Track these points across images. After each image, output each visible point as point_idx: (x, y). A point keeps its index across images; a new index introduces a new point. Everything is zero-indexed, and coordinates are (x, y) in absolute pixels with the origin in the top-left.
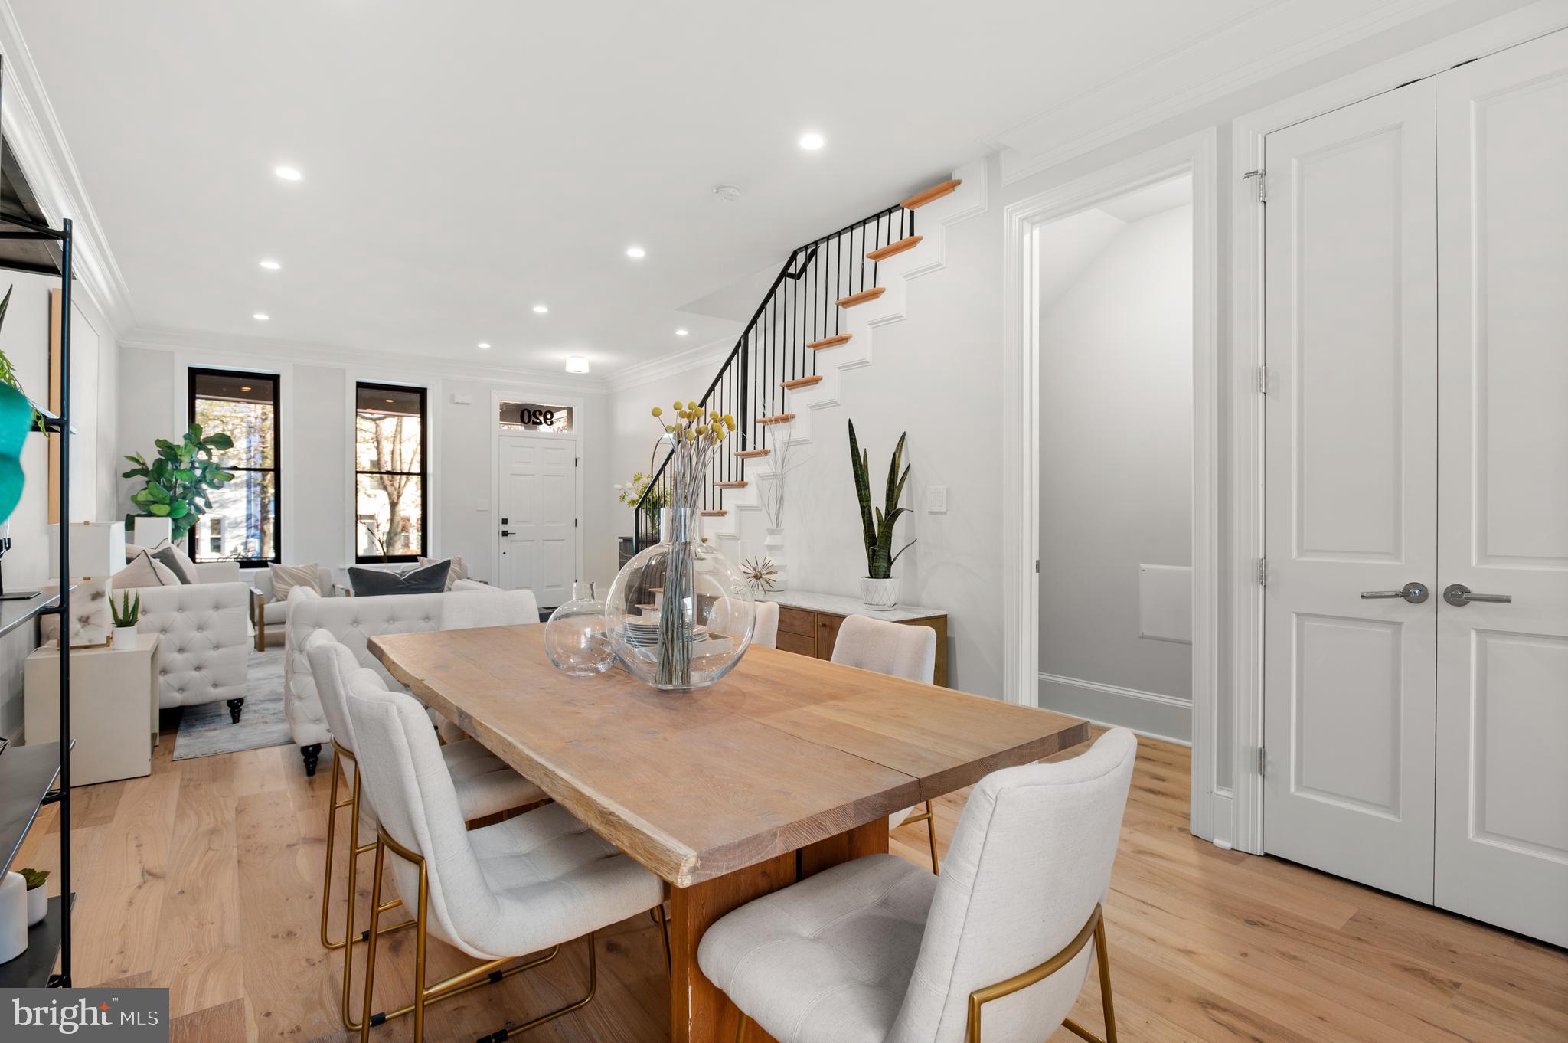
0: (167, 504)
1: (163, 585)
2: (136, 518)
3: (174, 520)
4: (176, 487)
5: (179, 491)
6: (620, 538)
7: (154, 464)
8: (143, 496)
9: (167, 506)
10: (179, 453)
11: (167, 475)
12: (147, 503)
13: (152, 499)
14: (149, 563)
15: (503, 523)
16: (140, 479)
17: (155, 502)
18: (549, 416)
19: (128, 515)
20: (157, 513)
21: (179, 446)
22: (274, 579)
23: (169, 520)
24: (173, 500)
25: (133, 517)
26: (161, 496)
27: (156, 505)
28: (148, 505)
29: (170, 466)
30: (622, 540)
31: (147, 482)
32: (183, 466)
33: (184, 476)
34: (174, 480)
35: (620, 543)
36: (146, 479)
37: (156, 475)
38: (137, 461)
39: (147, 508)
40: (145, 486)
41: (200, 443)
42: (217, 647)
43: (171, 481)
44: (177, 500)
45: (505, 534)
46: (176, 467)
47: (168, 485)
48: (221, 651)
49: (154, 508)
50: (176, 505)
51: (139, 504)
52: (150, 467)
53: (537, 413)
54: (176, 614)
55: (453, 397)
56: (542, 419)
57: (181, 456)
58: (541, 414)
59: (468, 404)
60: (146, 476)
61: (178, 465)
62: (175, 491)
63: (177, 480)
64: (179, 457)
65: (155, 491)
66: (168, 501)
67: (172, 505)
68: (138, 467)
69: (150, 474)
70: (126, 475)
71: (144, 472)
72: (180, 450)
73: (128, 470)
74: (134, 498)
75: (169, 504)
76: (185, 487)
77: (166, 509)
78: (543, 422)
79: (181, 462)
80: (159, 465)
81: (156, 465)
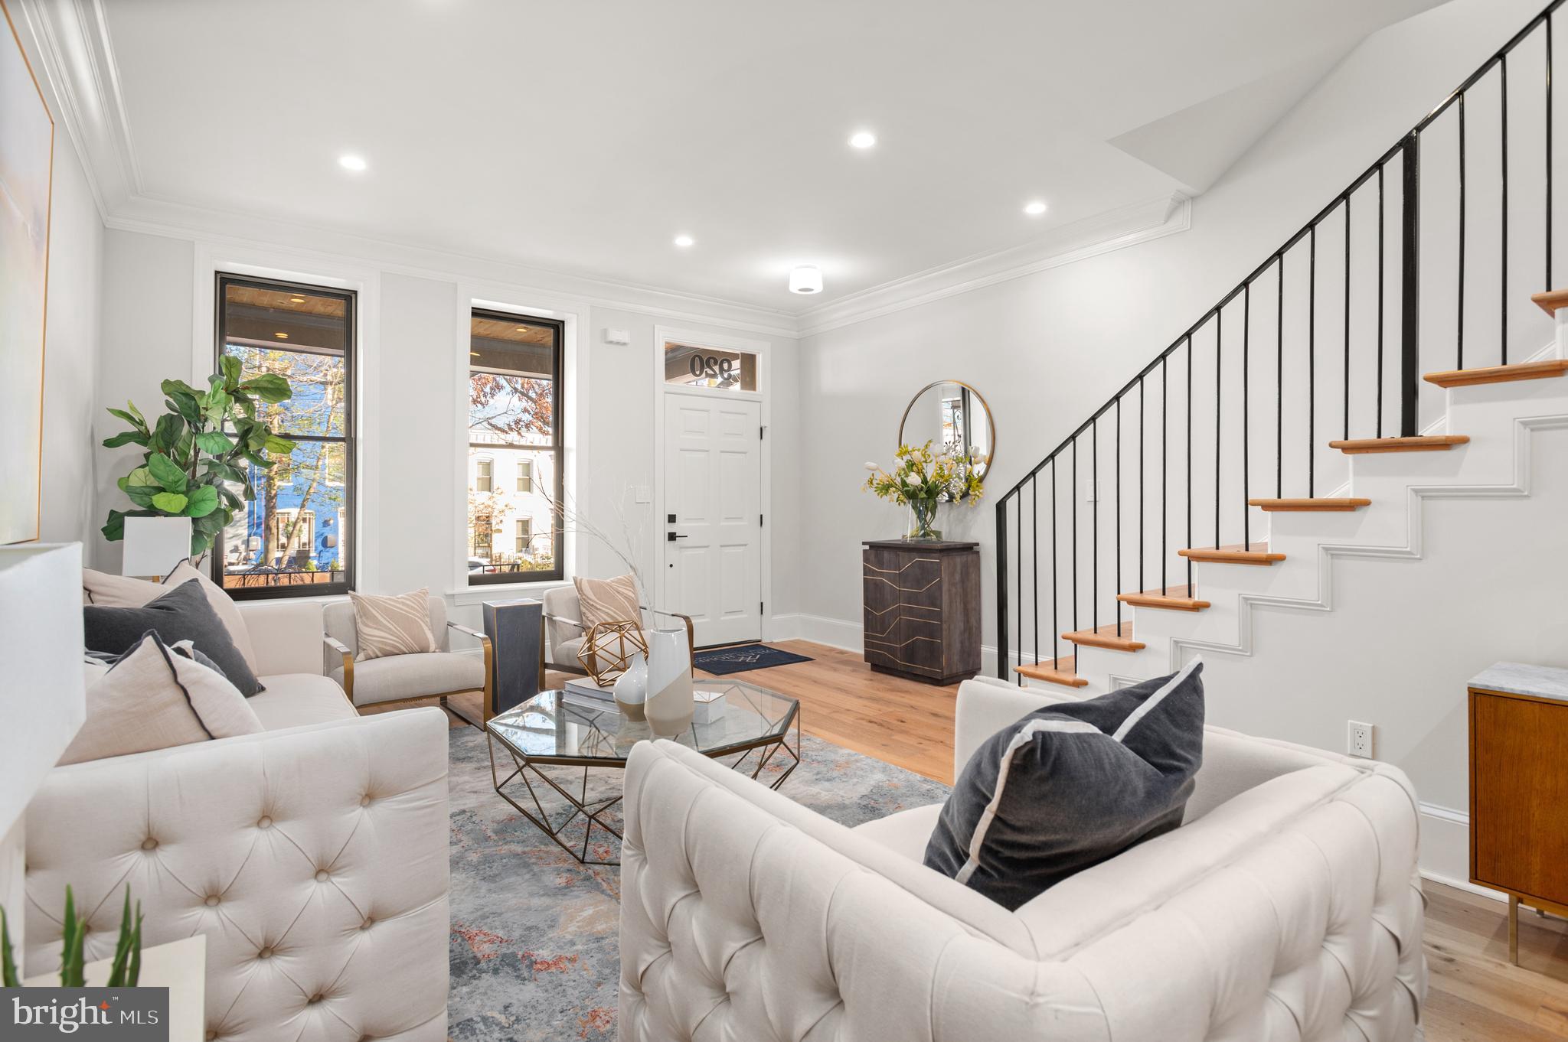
0: (182, 493)
1: (212, 738)
2: (127, 519)
3: (195, 521)
4: (195, 463)
5: (202, 470)
6: (864, 543)
7: (159, 423)
8: (139, 479)
9: (182, 496)
10: (202, 404)
11: (180, 444)
12: (147, 490)
13: (156, 484)
14: (168, 672)
15: (669, 522)
16: (135, 449)
17: (161, 490)
18: (726, 366)
19: (112, 512)
20: (168, 509)
21: (202, 393)
22: (359, 620)
23: (187, 521)
24: (192, 486)
25: (123, 515)
26: (171, 478)
27: (163, 494)
28: (148, 495)
29: (186, 428)
30: (867, 547)
31: (147, 456)
32: (209, 428)
33: (211, 444)
34: (192, 452)
35: (865, 551)
36: (145, 450)
37: (162, 443)
38: (130, 418)
39: (146, 499)
40: (144, 462)
41: (236, 391)
42: (370, 920)
43: (187, 455)
44: (199, 487)
45: (672, 537)
46: (197, 428)
47: (183, 461)
48: (382, 929)
49: (160, 501)
50: (197, 494)
51: (130, 491)
52: (152, 429)
53: (712, 361)
54: (254, 833)
55: (605, 332)
56: (716, 368)
57: (206, 409)
58: (716, 363)
59: (624, 344)
60: (145, 444)
61: (200, 425)
62: (194, 472)
63: (197, 454)
64: (202, 412)
65: (161, 470)
66: (184, 488)
67: (191, 494)
68: (132, 428)
69: (153, 441)
70: (109, 443)
71: (142, 437)
72: (205, 400)
73: (114, 435)
74: (124, 484)
75: (186, 493)
76: (210, 464)
77: (180, 501)
78: (718, 372)
79: (206, 420)
80: (169, 425)
81: (163, 425)
